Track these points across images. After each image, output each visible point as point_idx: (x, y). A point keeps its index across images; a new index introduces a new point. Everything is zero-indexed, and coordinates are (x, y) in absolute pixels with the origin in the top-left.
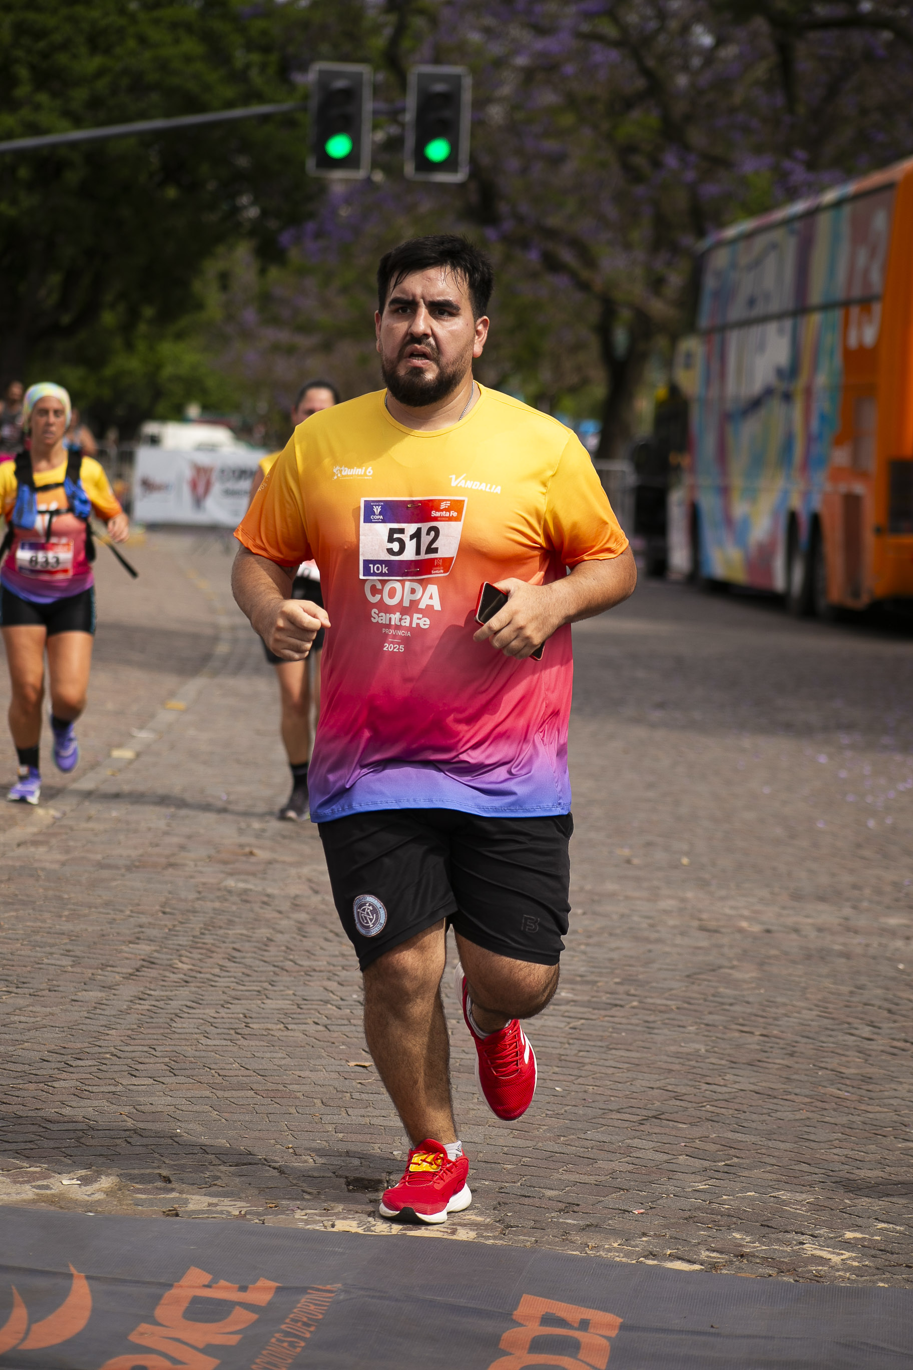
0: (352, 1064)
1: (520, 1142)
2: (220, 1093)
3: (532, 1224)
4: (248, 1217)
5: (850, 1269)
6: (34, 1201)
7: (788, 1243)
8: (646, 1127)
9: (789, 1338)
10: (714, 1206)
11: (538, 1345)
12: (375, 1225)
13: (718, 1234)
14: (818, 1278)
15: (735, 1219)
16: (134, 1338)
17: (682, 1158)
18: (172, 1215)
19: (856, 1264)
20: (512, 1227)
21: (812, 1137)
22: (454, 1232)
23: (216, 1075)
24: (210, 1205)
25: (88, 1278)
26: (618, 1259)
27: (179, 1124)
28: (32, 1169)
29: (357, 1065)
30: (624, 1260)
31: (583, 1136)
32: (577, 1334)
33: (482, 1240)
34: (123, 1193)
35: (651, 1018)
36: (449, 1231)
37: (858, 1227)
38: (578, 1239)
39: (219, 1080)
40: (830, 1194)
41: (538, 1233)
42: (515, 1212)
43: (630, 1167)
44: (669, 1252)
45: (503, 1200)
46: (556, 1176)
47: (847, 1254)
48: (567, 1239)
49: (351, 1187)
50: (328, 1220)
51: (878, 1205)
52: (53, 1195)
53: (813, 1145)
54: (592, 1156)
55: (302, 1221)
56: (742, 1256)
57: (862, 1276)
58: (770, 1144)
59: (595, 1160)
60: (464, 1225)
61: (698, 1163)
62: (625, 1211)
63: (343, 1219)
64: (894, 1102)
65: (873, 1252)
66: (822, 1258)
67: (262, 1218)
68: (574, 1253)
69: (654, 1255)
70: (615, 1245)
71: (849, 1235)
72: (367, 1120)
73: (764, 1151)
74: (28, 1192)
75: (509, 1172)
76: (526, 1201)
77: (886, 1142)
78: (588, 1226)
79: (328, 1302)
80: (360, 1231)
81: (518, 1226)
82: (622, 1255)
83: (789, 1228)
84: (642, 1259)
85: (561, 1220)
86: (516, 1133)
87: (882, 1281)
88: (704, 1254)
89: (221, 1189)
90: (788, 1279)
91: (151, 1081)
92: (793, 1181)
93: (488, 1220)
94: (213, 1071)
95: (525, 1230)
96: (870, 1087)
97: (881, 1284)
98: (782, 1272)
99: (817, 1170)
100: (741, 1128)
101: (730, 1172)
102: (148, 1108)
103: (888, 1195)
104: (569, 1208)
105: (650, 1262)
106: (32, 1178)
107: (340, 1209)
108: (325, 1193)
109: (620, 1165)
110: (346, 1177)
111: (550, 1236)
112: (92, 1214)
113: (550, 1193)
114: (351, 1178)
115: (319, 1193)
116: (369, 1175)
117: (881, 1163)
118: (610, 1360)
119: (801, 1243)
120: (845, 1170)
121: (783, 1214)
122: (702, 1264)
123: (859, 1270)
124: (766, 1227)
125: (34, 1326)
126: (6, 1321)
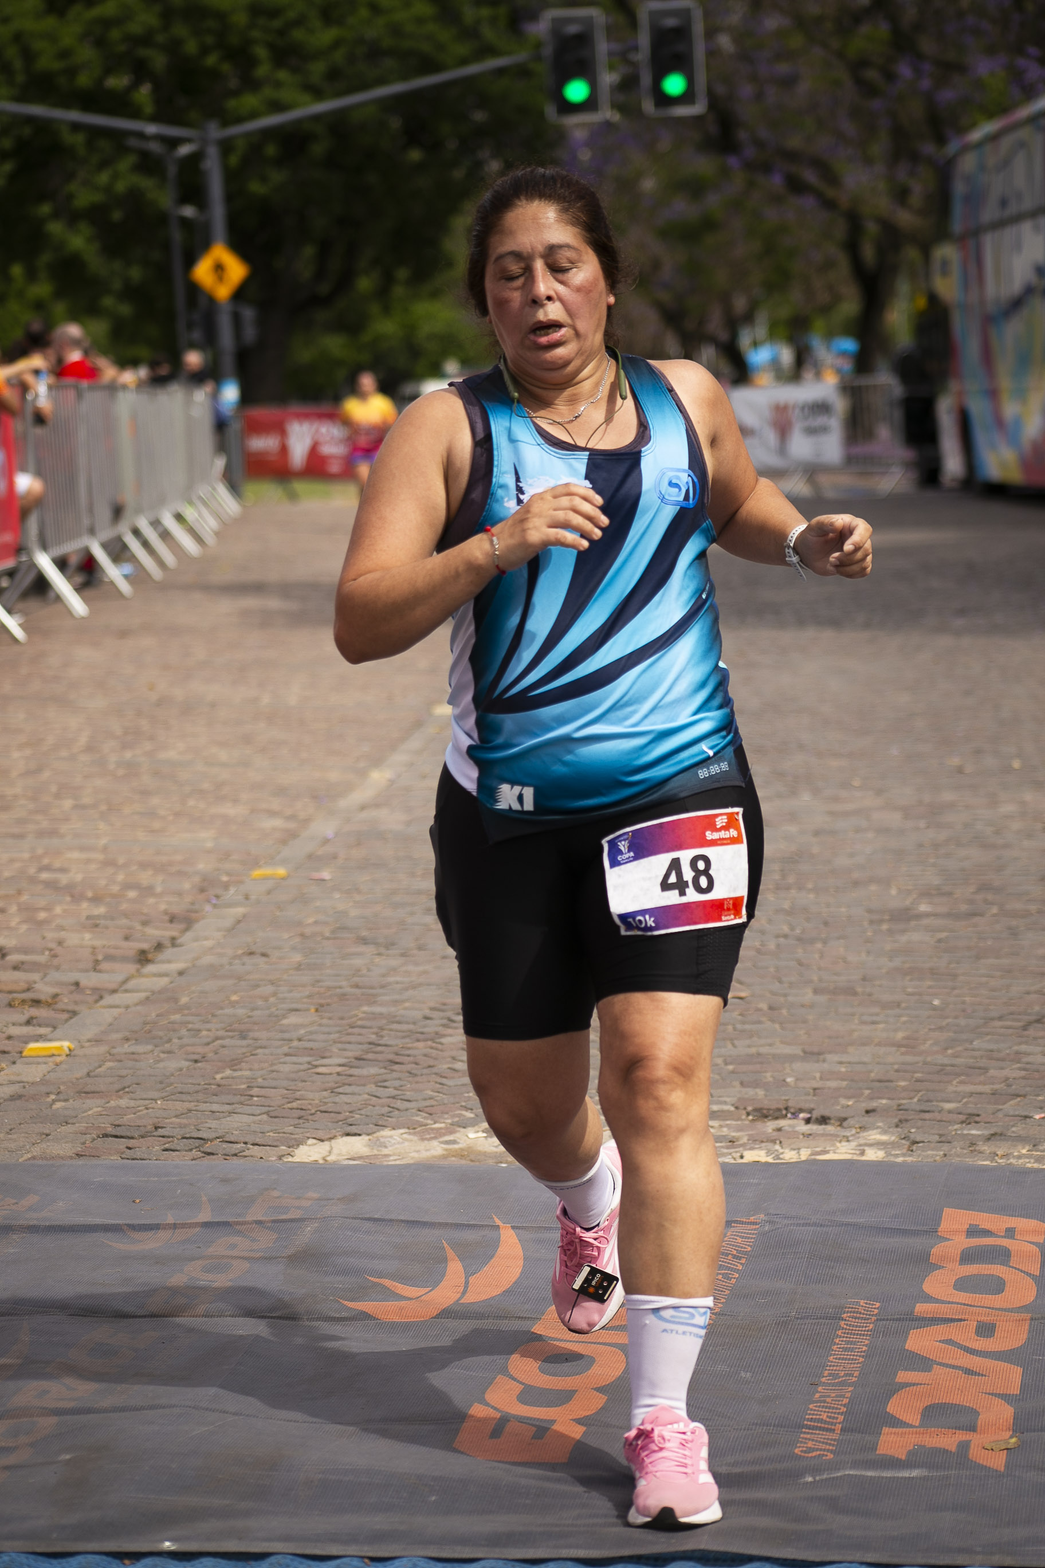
1: (909, 1058)
3: (937, 1138)
6: (444, 1157)
8: (1031, 1032)
11: (968, 1257)
12: (782, 1153)
20: (918, 1143)
22: (863, 1153)
25: (513, 1228)
26: (1029, 1165)
28: (437, 1125)
30: (1036, 1166)
31: (968, 1046)
32: (1005, 1242)
33: (892, 1159)
35: (1014, 923)
36: (858, 1152)
38: (986, 1148)
41: (946, 1147)
42: (918, 1128)
43: (1023, 1073)
45: (903, 1117)
46: (951, 1088)
48: (975, 1150)
49: (751, 1117)
50: (736, 1152)
52: (462, 1150)
54: (982, 1065)
59: (986, 1070)
60: (871, 1145)
62: (1026, 1117)
63: (752, 1149)
68: (985, 1163)
70: (1024, 1151)
72: (753, 1050)
74: (435, 1149)
75: (904, 1089)
76: (927, 1116)
78: (993, 1135)
79: (753, 1234)
80: (770, 1160)
81: (923, 1142)
82: (1032, 1161)
85: (965, 1132)
86: (903, 1049)
93: (893, 1138)
95: (932, 1145)
104: (971, 1119)
106: (438, 1134)
107: (745, 1140)
108: (727, 1126)
109: (1012, 1071)
110: (745, 1109)
111: (957, 1148)
112: (504, 1165)
113: (948, 1106)
114: (750, 1109)
115: (721, 1126)
116: (766, 1104)
118: (1042, 1265)
125: (472, 1279)
126: (443, 1275)
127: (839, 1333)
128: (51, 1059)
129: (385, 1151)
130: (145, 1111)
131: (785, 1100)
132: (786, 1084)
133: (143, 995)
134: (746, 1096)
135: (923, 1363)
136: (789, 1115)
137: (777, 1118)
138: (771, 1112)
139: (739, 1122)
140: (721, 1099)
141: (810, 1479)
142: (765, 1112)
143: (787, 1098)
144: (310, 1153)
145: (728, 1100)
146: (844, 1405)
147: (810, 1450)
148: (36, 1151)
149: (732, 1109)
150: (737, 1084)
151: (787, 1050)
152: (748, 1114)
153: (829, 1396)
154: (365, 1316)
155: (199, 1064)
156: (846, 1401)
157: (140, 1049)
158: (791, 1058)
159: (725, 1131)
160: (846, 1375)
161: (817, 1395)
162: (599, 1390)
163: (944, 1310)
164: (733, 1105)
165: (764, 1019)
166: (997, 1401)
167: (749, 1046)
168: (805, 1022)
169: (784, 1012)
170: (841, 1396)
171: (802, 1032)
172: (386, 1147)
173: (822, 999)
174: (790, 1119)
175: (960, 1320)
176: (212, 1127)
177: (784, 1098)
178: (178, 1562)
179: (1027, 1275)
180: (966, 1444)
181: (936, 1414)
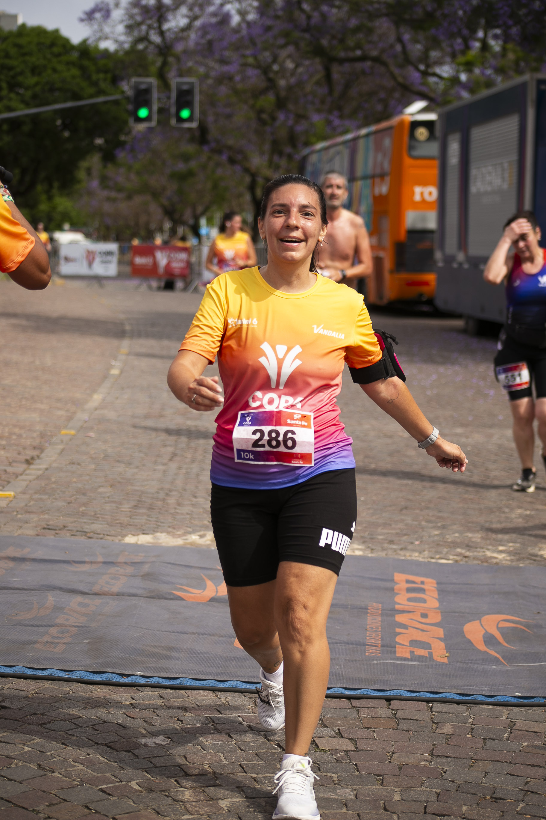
3: (381, 548)
5: (507, 560)
6: (184, 545)
7: (479, 552)
8: (404, 512)
9: (502, 584)
10: (445, 540)
13: (452, 550)
14: (496, 564)
15: (454, 545)
17: (423, 523)
19: (508, 558)
20: (374, 549)
21: (469, 513)
22: (354, 552)
26: (420, 560)
28: (178, 533)
30: (423, 560)
31: (380, 515)
32: (422, 586)
33: (367, 555)
37: (502, 545)
38: (402, 553)
40: (486, 534)
41: (385, 552)
43: (406, 527)
44: (437, 556)
47: (504, 555)
48: (397, 553)
51: (506, 537)
52: (191, 542)
53: (470, 516)
54: (388, 523)
56: (466, 557)
57: (513, 563)
59: (390, 525)
61: (430, 525)
62: (412, 543)
65: (513, 554)
66: (495, 557)
68: (403, 558)
69: (433, 558)
70: (417, 555)
71: (501, 548)
74: (179, 542)
77: (497, 513)
78: (402, 548)
81: (376, 549)
82: (421, 558)
83: (477, 546)
84: (429, 559)
85: (391, 547)
88: (451, 557)
90: (485, 564)
92: (469, 530)
95: (380, 551)
97: (521, 565)
98: (483, 562)
99: (476, 525)
100: (440, 511)
101: (443, 527)
103: (508, 533)
104: (391, 542)
105: (433, 561)
106: (180, 536)
109: (401, 526)
111: (390, 552)
113: (381, 537)
117: (499, 522)
118: (439, 595)
119: (484, 552)
120: (487, 525)
121: (473, 542)
122: (452, 560)
123: (511, 561)
124: (468, 547)
125: (218, 587)
126: (206, 586)
127: (368, 615)
128: (7, 499)
129: (160, 541)
130: (57, 521)
133: (34, 477)
135: (405, 627)
141: (376, 662)
144: (130, 539)
146: (380, 638)
147: (371, 653)
148: (20, 532)
153: (372, 635)
154: (180, 599)
155: (71, 505)
156: (380, 637)
157: (44, 497)
160: (376, 628)
161: (368, 634)
163: (407, 608)
166: (436, 640)
170: (377, 635)
172: (160, 539)
175: (413, 612)
176: (87, 528)
178: (144, 679)
179: (434, 597)
180: (431, 654)
181: (414, 643)
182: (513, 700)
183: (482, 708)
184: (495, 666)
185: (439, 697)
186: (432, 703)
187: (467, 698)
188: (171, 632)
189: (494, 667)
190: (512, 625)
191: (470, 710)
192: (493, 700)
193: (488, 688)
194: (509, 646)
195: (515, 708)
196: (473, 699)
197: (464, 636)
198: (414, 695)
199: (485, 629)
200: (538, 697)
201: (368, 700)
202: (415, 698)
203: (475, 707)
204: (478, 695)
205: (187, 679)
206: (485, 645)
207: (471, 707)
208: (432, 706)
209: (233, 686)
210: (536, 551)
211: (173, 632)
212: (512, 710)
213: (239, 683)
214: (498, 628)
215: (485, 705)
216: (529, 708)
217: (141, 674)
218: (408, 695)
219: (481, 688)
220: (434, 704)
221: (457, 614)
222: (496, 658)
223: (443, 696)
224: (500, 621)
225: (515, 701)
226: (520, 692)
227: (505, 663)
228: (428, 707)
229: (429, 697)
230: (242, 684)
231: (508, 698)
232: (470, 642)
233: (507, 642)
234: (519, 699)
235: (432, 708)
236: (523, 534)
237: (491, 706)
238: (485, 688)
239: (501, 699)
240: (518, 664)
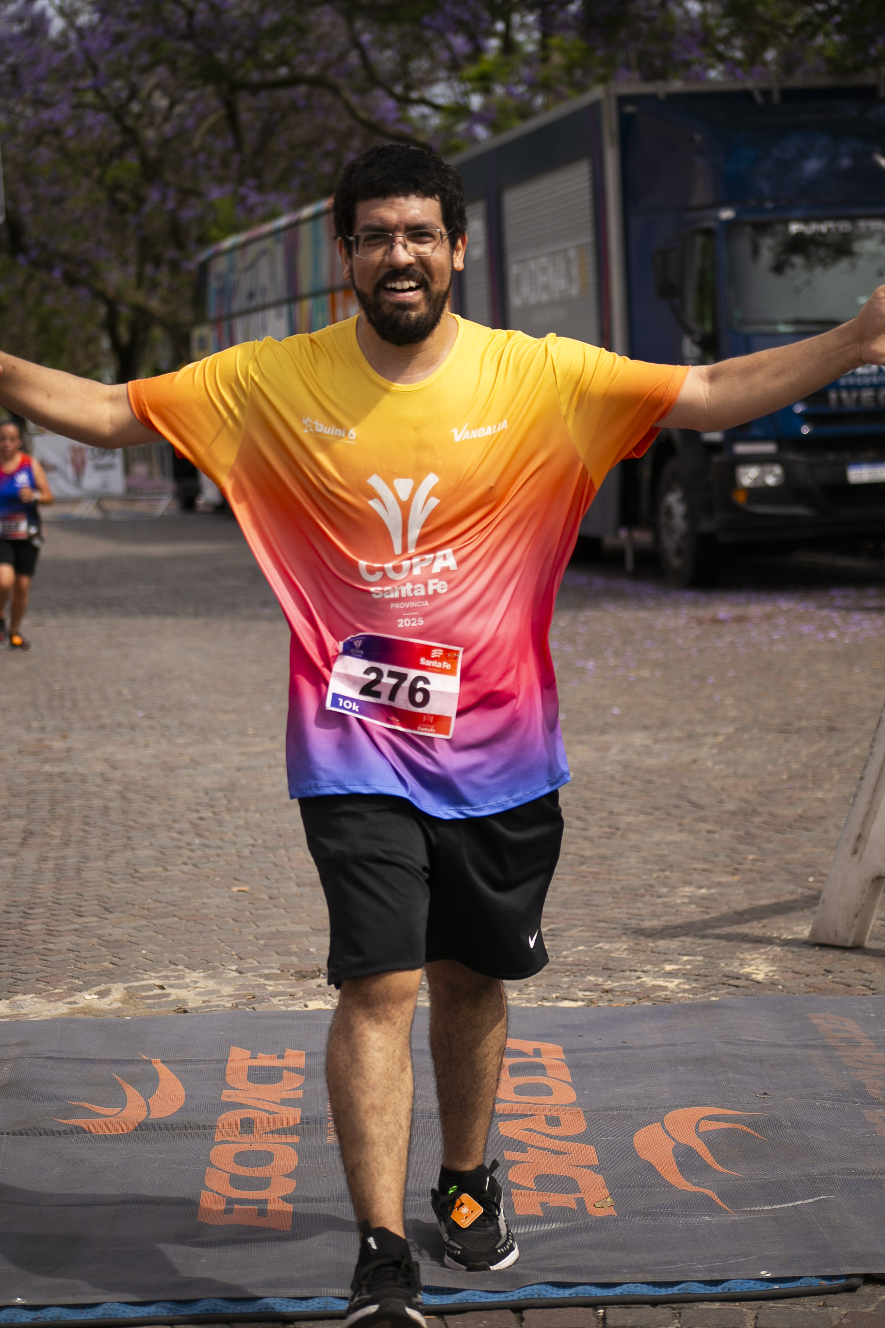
0: (235, 889)
2: (154, 921)
4: (240, 1007)
5: (685, 991)
6: (68, 1014)
7: (627, 979)
9: (687, 1043)
10: (561, 959)
13: (576, 979)
14: (666, 1000)
15: (580, 968)
16: (224, 1099)
18: (181, 1012)
19: (687, 987)
21: (595, 903)
23: (141, 909)
24: (204, 1002)
25: (163, 1062)
27: (140, 947)
28: (57, 991)
29: (239, 891)
30: (528, 1005)
32: (538, 1060)
34: (134, 1000)
37: (671, 962)
39: (146, 912)
40: (636, 941)
44: (554, 995)
47: (677, 981)
49: (294, 978)
50: (300, 1003)
51: (674, 944)
52: (82, 1008)
53: (599, 908)
55: (282, 1005)
56: (607, 991)
57: (697, 995)
58: (570, 911)
64: (634, 871)
65: (694, 977)
66: (660, 986)
67: (251, 1007)
69: (546, 999)
70: (515, 995)
71: (668, 968)
72: (273, 929)
73: (567, 916)
74: (61, 1009)
77: (647, 898)
80: (329, 1007)
82: (524, 1002)
83: (624, 968)
84: (540, 1003)
87: (713, 996)
88: (580, 994)
89: (203, 990)
90: (647, 1003)
91: (95, 919)
92: (603, 936)
94: (137, 907)
96: (609, 862)
97: (713, 999)
98: (640, 999)
99: (614, 926)
102: (109, 938)
103: (676, 936)
106: (60, 997)
107: (301, 994)
108: (281, 984)
110: (289, 971)
112: (128, 1018)
114: (292, 971)
115: (277, 985)
116: (303, 967)
117: (654, 915)
118: (572, 1075)
119: (639, 978)
120: (633, 923)
121: (613, 959)
122: (583, 1001)
123: (692, 991)
124: (608, 970)
125: (150, 1100)
126: (126, 1099)
129: (23, 1011)
131: (316, 964)
132: (312, 953)
134: (286, 962)
135: (520, 1146)
136: (322, 975)
137: (313, 978)
138: (309, 973)
139: (289, 982)
140: (267, 965)
142: (304, 973)
143: (316, 963)
145: (273, 965)
149: (279, 972)
150: (273, 953)
151: (299, 928)
152: (292, 975)
154: (80, 1130)
158: (306, 934)
159: (281, 988)
162: (288, 1176)
163: (517, 1109)
164: (279, 969)
165: (270, 906)
166: (585, 1170)
167: (269, 926)
168: (302, 907)
169: (282, 900)
171: (304, 915)
172: (23, 1008)
173: (307, 890)
174: (323, 978)
175: (531, 1115)
177: (314, 963)
178: (29, 1312)
179: (565, 1082)
180: (581, 1202)
181: (545, 1182)
182: (759, 1287)
183: (702, 1309)
184: (709, 1216)
185: (616, 1295)
186: (603, 1308)
187: (670, 1291)
188: (70, 1206)
189: (708, 1218)
190: (725, 1125)
191: (680, 1316)
192: (721, 1291)
193: (705, 1266)
194: (726, 1171)
195: (765, 1302)
196: (681, 1292)
197: (637, 1158)
198: (566, 1293)
199: (674, 1139)
200: (806, 1277)
201: (478, 1313)
202: (567, 1301)
203: (689, 1308)
204: (690, 1283)
205: (116, 1306)
206: (681, 1172)
207: (681, 1309)
208: (604, 1313)
209: (207, 1310)
210: (734, 967)
211: (75, 1206)
212: (760, 1307)
213: (219, 1302)
214: (699, 1134)
215: (706, 1303)
216: (792, 1300)
217: (23, 1303)
218: (554, 1296)
219: (692, 1265)
220: (608, 1310)
221: (616, 1113)
222: (708, 1198)
223: (622, 1293)
224: (699, 1121)
225: (764, 1288)
226: (769, 1270)
227: (727, 1209)
228: (597, 1317)
229: (596, 1296)
230: (226, 1304)
231: (749, 1283)
232: (650, 1167)
233: (721, 1163)
234: (770, 1284)
235: (604, 1318)
236: (704, 936)
237: (718, 1304)
238: (700, 1266)
239: (735, 1287)
240: (752, 1209)
